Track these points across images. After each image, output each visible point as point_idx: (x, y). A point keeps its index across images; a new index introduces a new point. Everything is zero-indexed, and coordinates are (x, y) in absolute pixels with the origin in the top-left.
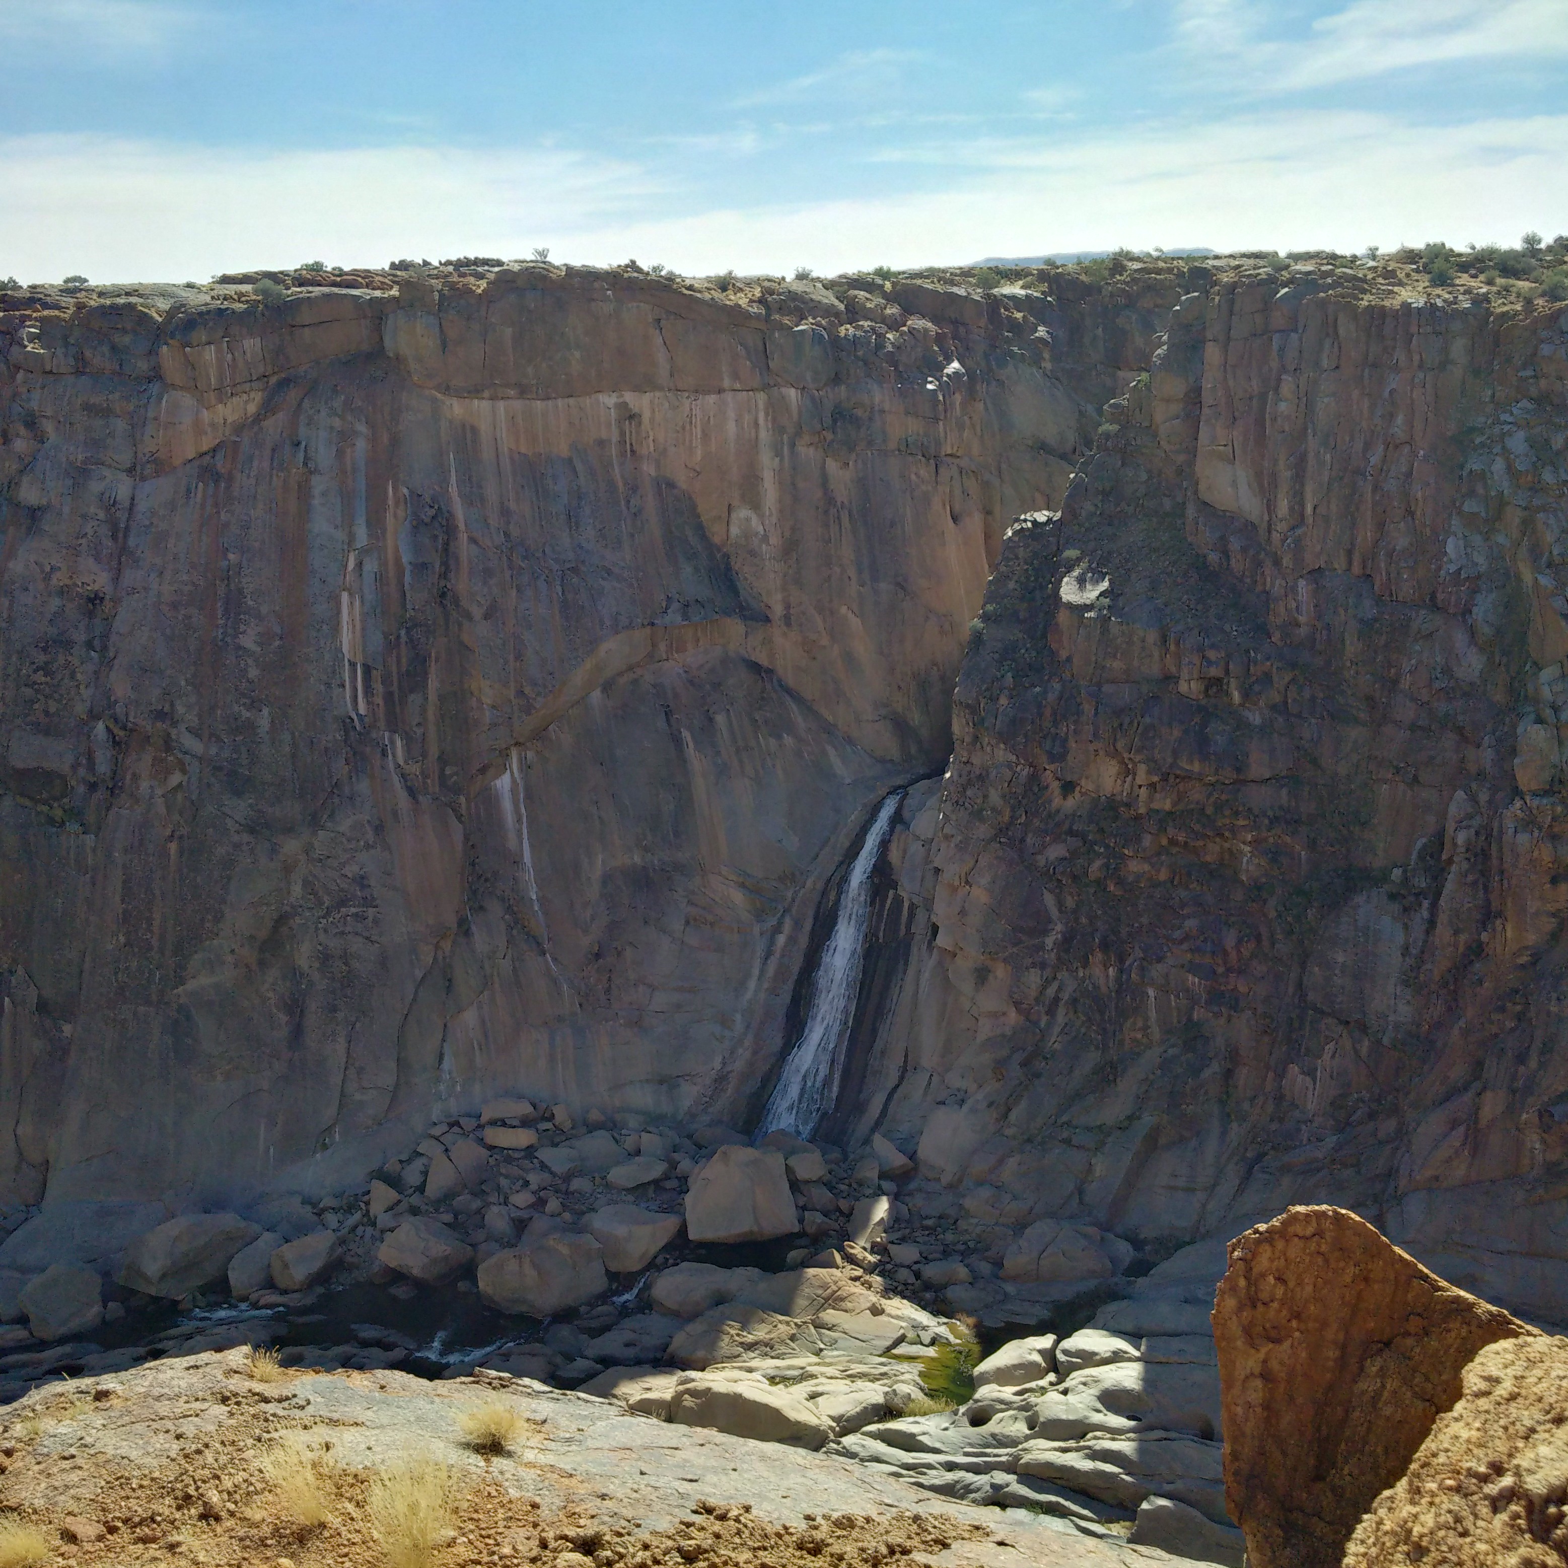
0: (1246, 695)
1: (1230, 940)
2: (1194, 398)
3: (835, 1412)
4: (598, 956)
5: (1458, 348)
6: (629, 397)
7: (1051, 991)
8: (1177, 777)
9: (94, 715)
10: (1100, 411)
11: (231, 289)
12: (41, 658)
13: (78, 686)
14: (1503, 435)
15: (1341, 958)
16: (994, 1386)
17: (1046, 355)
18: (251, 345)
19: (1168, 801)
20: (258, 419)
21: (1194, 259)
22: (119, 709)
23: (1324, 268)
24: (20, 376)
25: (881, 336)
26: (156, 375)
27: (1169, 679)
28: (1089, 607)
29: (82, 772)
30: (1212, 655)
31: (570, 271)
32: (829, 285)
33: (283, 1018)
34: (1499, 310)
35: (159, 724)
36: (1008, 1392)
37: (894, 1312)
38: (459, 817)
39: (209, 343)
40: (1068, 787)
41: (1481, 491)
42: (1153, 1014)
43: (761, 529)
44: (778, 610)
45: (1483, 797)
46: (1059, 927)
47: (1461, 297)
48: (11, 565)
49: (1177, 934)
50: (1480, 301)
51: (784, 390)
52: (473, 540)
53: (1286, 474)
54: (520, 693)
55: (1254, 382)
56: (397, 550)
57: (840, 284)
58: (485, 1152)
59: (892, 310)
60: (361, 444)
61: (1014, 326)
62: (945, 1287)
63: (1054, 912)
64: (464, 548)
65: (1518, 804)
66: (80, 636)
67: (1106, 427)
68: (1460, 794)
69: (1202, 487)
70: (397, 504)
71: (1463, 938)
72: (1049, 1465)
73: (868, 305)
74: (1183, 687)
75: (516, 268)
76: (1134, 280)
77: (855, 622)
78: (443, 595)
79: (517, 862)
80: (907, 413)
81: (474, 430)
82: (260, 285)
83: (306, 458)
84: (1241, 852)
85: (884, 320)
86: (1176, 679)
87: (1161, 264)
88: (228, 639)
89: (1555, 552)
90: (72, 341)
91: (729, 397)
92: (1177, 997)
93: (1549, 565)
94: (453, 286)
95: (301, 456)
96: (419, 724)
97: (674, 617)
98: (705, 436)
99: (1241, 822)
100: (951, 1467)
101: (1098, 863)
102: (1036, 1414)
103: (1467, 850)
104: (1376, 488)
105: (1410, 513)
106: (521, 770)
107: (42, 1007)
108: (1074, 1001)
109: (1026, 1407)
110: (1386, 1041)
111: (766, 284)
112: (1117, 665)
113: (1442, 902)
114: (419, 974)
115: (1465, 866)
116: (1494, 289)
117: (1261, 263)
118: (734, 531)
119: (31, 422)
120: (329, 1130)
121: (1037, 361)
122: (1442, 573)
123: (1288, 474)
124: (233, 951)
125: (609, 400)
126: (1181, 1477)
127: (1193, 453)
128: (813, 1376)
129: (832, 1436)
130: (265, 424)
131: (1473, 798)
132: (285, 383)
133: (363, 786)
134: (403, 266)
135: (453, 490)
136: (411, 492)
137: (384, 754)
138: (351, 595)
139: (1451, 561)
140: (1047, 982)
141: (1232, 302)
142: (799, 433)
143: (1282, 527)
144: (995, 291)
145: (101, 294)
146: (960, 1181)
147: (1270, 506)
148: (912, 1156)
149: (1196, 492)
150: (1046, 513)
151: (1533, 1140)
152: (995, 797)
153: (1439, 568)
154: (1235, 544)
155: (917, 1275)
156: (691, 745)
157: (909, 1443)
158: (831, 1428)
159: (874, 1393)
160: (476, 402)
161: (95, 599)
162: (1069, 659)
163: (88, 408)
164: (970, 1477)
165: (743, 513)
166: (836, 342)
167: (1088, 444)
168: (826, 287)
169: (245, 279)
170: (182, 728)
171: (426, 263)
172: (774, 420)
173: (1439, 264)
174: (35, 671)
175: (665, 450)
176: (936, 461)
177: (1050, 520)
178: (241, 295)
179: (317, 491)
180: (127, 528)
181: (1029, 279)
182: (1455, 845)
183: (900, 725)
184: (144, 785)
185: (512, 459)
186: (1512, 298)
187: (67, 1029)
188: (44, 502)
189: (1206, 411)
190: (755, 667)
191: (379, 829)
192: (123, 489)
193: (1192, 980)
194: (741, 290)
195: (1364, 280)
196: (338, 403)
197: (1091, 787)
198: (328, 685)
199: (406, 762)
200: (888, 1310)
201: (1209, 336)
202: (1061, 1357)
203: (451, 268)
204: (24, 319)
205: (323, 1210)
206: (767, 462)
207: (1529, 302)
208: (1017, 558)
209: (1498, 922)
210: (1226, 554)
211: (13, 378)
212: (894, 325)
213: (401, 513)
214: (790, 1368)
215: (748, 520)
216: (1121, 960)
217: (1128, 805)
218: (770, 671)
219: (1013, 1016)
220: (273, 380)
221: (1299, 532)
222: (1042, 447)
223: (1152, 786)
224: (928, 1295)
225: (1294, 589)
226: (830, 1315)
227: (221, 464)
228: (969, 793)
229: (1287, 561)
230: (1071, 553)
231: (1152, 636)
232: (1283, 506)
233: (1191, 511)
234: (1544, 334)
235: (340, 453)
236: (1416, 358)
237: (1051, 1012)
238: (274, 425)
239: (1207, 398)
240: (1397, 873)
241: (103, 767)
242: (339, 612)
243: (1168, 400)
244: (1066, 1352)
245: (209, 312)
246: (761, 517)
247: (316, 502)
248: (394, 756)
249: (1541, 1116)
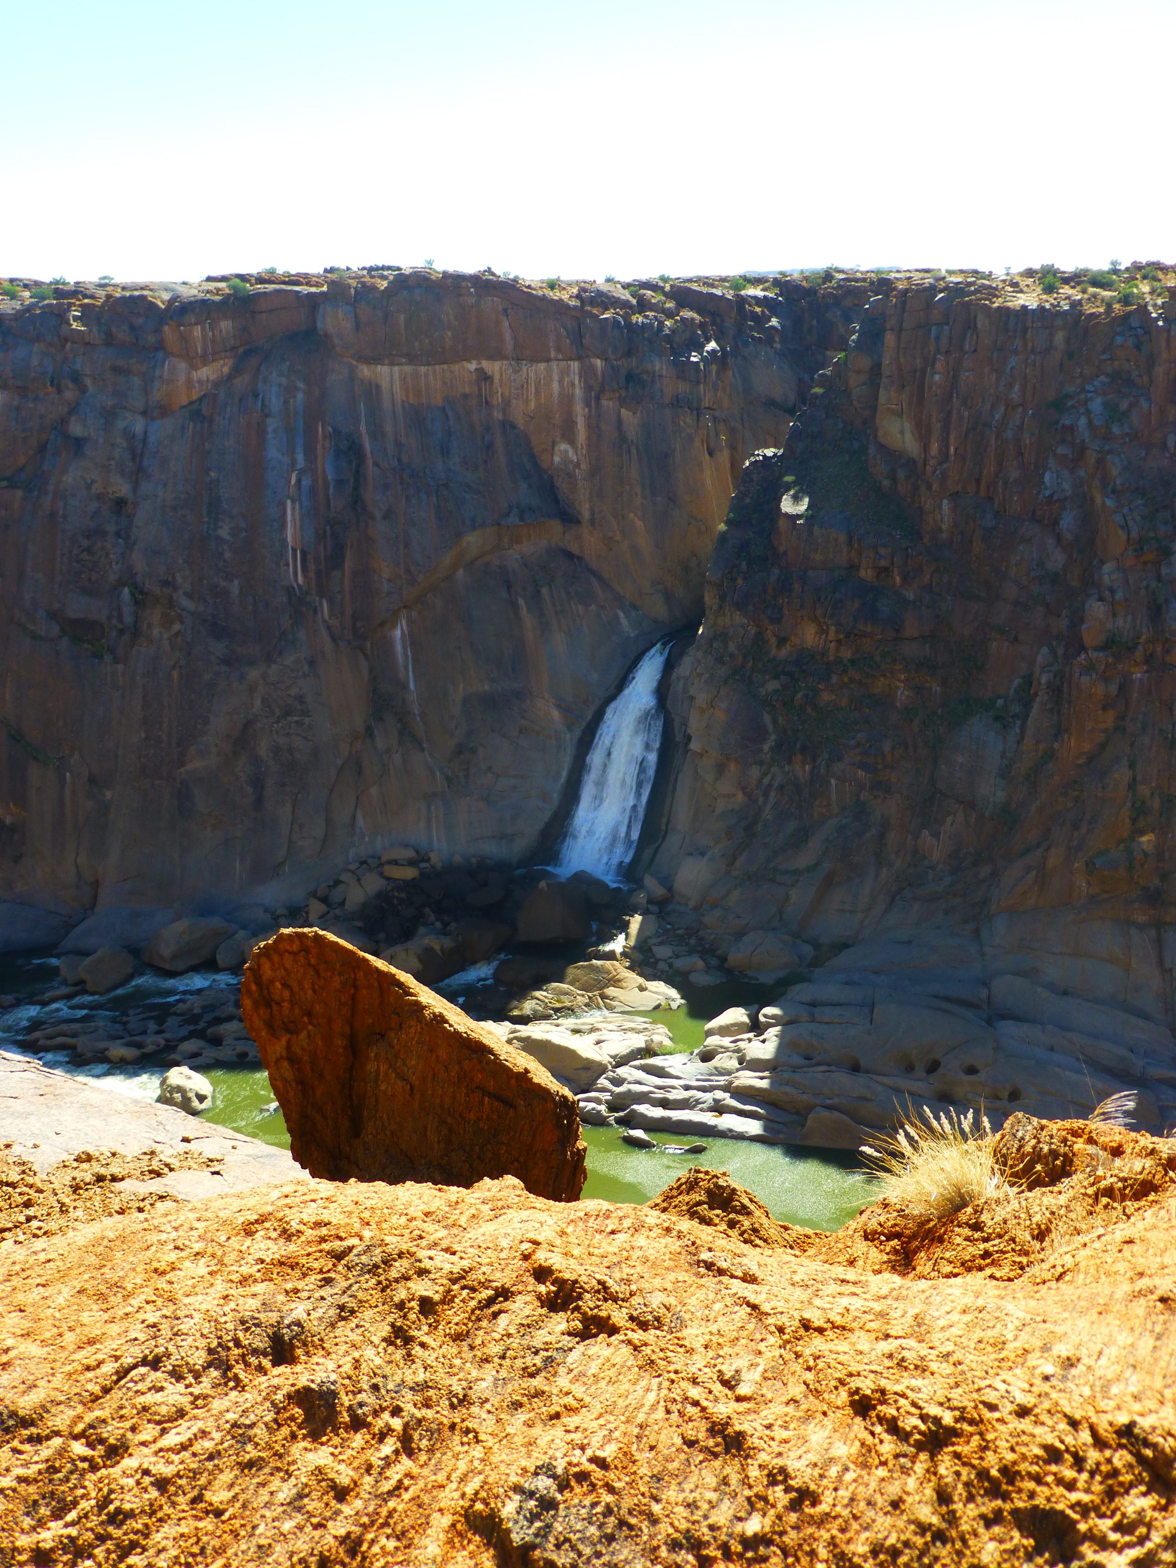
0: (905, 579)
1: (887, 747)
2: (876, 370)
3: (613, 1053)
4: (460, 753)
5: (1059, 338)
6: (485, 364)
7: (766, 781)
8: (856, 635)
9: (121, 583)
10: (812, 379)
11: (212, 286)
12: (86, 543)
13: (111, 563)
14: (1087, 400)
15: (960, 759)
16: (717, 1037)
17: (777, 339)
18: (226, 325)
19: (850, 652)
20: (230, 377)
21: (882, 273)
22: (139, 579)
23: (969, 280)
24: (68, 345)
25: (661, 323)
26: (160, 346)
27: (853, 567)
28: (799, 517)
29: (114, 621)
30: (882, 551)
31: (445, 274)
32: (626, 286)
33: (250, 790)
34: (1088, 312)
35: (165, 590)
36: (726, 1041)
37: (654, 989)
38: (366, 656)
39: (196, 324)
40: (782, 641)
41: (1069, 438)
42: (834, 796)
43: (575, 459)
44: (586, 515)
45: (1060, 651)
46: (773, 737)
47: (1062, 303)
48: (64, 479)
49: (852, 742)
50: (1075, 304)
51: (592, 360)
52: (376, 464)
53: (937, 426)
54: (408, 571)
55: (918, 361)
56: (324, 471)
57: (635, 286)
58: (385, 882)
59: (671, 305)
60: (300, 396)
61: (754, 316)
62: (688, 973)
63: (770, 727)
64: (370, 470)
65: (1083, 656)
66: (111, 528)
67: (818, 390)
68: (1045, 650)
69: (880, 433)
70: (324, 438)
71: (1042, 746)
72: (751, 1087)
73: (653, 301)
74: (862, 573)
75: (408, 272)
76: (839, 287)
77: (639, 524)
78: (356, 502)
79: (405, 687)
80: (678, 378)
81: (378, 386)
82: (232, 282)
83: (263, 405)
84: (898, 688)
85: (664, 311)
86: (857, 568)
87: (859, 275)
88: (211, 532)
89: (1118, 482)
90: (103, 321)
91: (554, 364)
92: (850, 785)
93: (1114, 491)
94: (364, 284)
95: (260, 403)
96: (339, 592)
97: (513, 519)
98: (537, 392)
99: (897, 667)
100: (687, 1088)
101: (799, 695)
102: (744, 1055)
103: (1048, 687)
104: (998, 436)
105: (1021, 454)
106: (408, 625)
107: (92, 780)
108: (781, 788)
109: (738, 1051)
110: (987, 814)
111: (582, 285)
112: (818, 557)
113: (1029, 723)
114: (339, 762)
115: (1046, 697)
116: (1086, 296)
117: (928, 275)
118: (557, 459)
119: (76, 378)
120: (282, 864)
121: (770, 342)
122: (1041, 497)
123: (939, 425)
124: (216, 745)
125: (473, 366)
126: (837, 1095)
127: (874, 408)
128: (598, 1029)
129: (610, 1067)
130: (235, 381)
131: (1053, 652)
132: (248, 353)
133: (302, 634)
134: (332, 270)
135: (363, 428)
136: (335, 430)
137: (315, 612)
138: (293, 501)
139: (1046, 488)
140: (765, 774)
141: (904, 302)
142: (602, 390)
143: (932, 462)
144: (743, 293)
145: (123, 289)
146: (701, 905)
147: (926, 449)
148: (670, 889)
149: (876, 437)
150: (773, 450)
151: (1082, 883)
152: (732, 647)
153: (1039, 493)
154: (901, 474)
155: (670, 966)
156: (525, 608)
157: (660, 1072)
158: (610, 1063)
159: (638, 1042)
160: (379, 367)
161: (120, 503)
162: (785, 553)
163: (116, 369)
164: (699, 1095)
165: (564, 446)
166: (629, 324)
167: (804, 403)
168: (624, 287)
169: (223, 279)
170: (181, 592)
171: (348, 269)
172: (585, 382)
173: (1049, 279)
174: (82, 551)
175: (509, 402)
176: (698, 412)
177: (775, 455)
178: (218, 290)
179: (270, 429)
180: (142, 454)
181: (767, 285)
182: (1039, 683)
183: (668, 596)
184: (156, 631)
185: (403, 407)
186: (1098, 304)
187: (108, 794)
188: (86, 434)
189: (884, 380)
190: (570, 555)
191: (312, 663)
192: (139, 427)
193: (861, 773)
194: (564, 289)
195: (996, 289)
196: (285, 367)
197: (798, 642)
198: (278, 564)
199: (330, 618)
200: (650, 988)
201: (888, 326)
202: (762, 1019)
203: (365, 272)
204: (70, 305)
205: (278, 917)
206: (580, 411)
207: (1109, 306)
208: (752, 481)
209: (1066, 736)
210: (894, 480)
211: (64, 347)
212: (670, 314)
213: (327, 445)
214: (583, 1024)
215: (566, 451)
216: (814, 760)
217: (823, 655)
218: (580, 559)
219: (740, 797)
220: (241, 350)
221: (945, 466)
222: (771, 403)
223: (839, 642)
224: (678, 979)
225: (940, 506)
226: (611, 991)
227: (205, 410)
228: (715, 645)
229: (935, 487)
230: (789, 479)
231: (842, 538)
232: (935, 448)
233: (872, 450)
234: (1118, 329)
235: (286, 403)
236: (1030, 345)
237: (766, 795)
238: (241, 382)
239: (886, 371)
240: (1000, 702)
241: (128, 619)
242: (284, 514)
243: (858, 372)
244: (765, 1016)
245: (196, 302)
246: (575, 449)
247: (270, 436)
248: (322, 613)
249: (1087, 864)
